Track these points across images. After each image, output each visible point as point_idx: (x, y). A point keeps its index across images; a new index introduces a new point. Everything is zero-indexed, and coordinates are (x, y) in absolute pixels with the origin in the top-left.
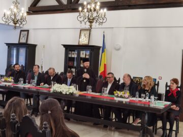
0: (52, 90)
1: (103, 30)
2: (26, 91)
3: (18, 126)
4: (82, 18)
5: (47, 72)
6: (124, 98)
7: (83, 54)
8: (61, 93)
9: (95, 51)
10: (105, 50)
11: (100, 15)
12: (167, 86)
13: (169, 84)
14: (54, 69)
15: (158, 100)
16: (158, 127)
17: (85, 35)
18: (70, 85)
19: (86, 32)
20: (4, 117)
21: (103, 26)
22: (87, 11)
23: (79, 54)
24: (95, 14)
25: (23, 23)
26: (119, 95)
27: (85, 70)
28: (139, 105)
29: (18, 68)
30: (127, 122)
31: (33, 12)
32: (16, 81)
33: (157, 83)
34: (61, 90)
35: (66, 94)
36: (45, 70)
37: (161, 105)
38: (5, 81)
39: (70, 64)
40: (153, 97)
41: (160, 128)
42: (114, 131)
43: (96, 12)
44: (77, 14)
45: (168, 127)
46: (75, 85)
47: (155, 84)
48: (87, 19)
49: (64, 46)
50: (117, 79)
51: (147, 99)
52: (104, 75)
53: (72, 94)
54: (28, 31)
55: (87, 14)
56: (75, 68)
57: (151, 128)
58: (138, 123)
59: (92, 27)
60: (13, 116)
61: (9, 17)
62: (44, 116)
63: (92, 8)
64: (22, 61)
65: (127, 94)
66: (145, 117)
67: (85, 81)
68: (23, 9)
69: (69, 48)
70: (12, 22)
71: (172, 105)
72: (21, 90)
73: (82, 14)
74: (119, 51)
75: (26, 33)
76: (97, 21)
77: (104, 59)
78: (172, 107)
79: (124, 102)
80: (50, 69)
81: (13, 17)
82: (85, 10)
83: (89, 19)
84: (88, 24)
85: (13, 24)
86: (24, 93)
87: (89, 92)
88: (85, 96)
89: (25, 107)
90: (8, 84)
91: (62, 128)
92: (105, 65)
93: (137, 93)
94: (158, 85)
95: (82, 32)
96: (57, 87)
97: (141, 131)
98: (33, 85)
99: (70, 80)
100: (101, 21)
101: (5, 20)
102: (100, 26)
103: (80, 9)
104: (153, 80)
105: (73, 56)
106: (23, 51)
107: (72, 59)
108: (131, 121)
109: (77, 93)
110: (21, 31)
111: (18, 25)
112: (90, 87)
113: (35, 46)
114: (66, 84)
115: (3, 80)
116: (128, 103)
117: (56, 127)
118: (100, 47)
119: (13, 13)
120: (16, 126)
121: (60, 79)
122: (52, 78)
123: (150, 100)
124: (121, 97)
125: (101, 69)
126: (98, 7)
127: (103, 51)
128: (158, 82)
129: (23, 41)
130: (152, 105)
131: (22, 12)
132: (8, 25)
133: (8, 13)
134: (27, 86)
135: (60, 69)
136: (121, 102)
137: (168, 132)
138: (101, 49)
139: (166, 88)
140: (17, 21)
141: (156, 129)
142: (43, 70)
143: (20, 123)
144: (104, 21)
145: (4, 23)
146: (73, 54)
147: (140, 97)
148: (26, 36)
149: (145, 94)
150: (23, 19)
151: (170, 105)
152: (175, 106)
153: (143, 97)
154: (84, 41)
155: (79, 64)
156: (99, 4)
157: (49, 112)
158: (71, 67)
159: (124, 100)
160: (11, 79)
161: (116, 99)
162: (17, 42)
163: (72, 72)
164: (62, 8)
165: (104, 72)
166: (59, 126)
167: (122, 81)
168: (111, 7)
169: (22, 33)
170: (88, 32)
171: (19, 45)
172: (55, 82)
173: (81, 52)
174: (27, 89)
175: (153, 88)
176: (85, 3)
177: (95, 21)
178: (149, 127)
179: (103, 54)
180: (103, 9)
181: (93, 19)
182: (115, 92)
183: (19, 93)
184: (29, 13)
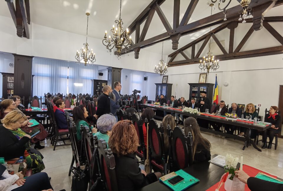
0: (183, 111)
1: (216, 73)
2: (167, 110)
3: (171, 132)
4: (202, 66)
5: (179, 100)
6: (233, 118)
7: (202, 89)
8: (189, 113)
9: (210, 87)
10: (217, 86)
11: (214, 64)
12: (266, 111)
13: (268, 110)
14: (184, 98)
15: (260, 120)
16: (259, 140)
17: (203, 77)
18: (194, 108)
19: (204, 75)
20: (163, 126)
21: (216, 71)
22: (206, 62)
23: (199, 89)
24: (211, 64)
25: (166, 72)
26: (229, 116)
27: (202, 99)
28: (243, 123)
29: (162, 97)
30: (234, 134)
31: (170, 65)
32: (162, 104)
33: (257, 108)
34: (189, 111)
35: (192, 114)
36: (177, 98)
37: (263, 124)
38: (156, 104)
39: (193, 95)
40: (256, 119)
41: (260, 140)
42: (224, 139)
43: (212, 62)
44: (199, 64)
45: (268, 140)
46: (197, 108)
47: (256, 110)
48: (205, 67)
49: (190, 84)
50: (227, 105)
51: (251, 120)
52: (217, 102)
53: (196, 114)
54: (168, 76)
55: (206, 64)
56: (196, 97)
57: (253, 139)
58: (242, 135)
59: (209, 72)
60: (168, 126)
61: (158, 69)
62: (187, 128)
63: (209, 60)
64: (164, 93)
65: (235, 116)
66: (249, 132)
67: (202, 106)
68: (165, 64)
69: (192, 85)
70: (159, 71)
71: (272, 125)
72: (164, 109)
73: (202, 64)
74: (226, 87)
75: (166, 77)
76: (212, 68)
77: (216, 92)
78: (272, 126)
79: (233, 121)
80: (182, 98)
81: (160, 69)
82: (204, 62)
83: (207, 67)
84: (206, 70)
85: (160, 73)
86: (166, 112)
87: (207, 113)
88: (205, 116)
89: (174, 121)
90: (157, 106)
91: (199, 136)
92: (217, 96)
93: (243, 115)
94: (258, 110)
95: (201, 75)
96: (186, 109)
97: (246, 142)
98: (171, 107)
99: (194, 104)
100: (215, 68)
101: (155, 71)
102: (215, 71)
103: (201, 61)
104: (254, 107)
105: (195, 90)
106: (164, 88)
107: (194, 92)
108: (237, 134)
109: (199, 113)
110: (163, 76)
111: (162, 73)
112: (208, 110)
113: (172, 84)
114: (192, 108)
115: (155, 104)
116: (235, 122)
117: (195, 135)
118: (213, 84)
119: (160, 67)
120: (170, 132)
121: (188, 104)
122: (182, 103)
123: (253, 120)
124: (231, 117)
125: (214, 99)
126: (213, 59)
127: (216, 87)
128: (259, 108)
129: (165, 82)
130: (255, 124)
131: (165, 65)
132: (157, 73)
133: (157, 67)
134: (168, 107)
135: (187, 99)
136: (230, 121)
137: (268, 144)
138: (214, 86)
139: (266, 113)
140: (162, 71)
141: (258, 141)
142: (176, 99)
143: (173, 131)
144: (217, 68)
145: (155, 72)
146: (195, 89)
147: (245, 118)
148: (166, 79)
149: (249, 116)
150: (165, 70)
151: (270, 125)
152: (274, 126)
153: (247, 118)
154: (202, 81)
155: (199, 95)
156: (213, 57)
157: (191, 126)
158: (194, 97)
159: (233, 120)
160: (159, 103)
161: (226, 118)
162: (161, 83)
163: (194, 99)
164: (188, 62)
165: (217, 100)
166: (197, 135)
167: (230, 107)
168: (223, 58)
169: (164, 77)
170: (205, 75)
171: (162, 85)
172: (185, 106)
173: (201, 88)
174: (168, 109)
175: (255, 112)
176: (204, 57)
177: (211, 68)
178: (252, 139)
179: (216, 89)
180: (217, 60)
181: (210, 67)
182: (226, 114)
183: (163, 111)
184: (168, 66)
